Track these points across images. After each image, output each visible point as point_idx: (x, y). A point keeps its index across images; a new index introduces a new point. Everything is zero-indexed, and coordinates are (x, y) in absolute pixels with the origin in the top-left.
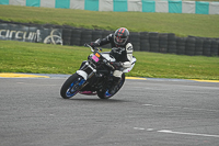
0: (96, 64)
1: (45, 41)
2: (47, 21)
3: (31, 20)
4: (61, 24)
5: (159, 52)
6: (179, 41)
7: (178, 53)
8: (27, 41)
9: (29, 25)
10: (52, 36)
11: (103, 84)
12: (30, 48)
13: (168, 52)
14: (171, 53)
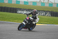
1: (46, 15)
2: (46, 10)
3: (42, 10)
4: (50, 11)
8: (41, 15)
9: (42, 11)
10: (48, 14)
12: (42, 17)
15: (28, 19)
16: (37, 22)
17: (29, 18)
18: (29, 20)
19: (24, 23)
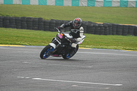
0: (61, 39)
5: (33, 29)
6: (45, 22)
7: (45, 30)
11: (65, 50)
13: (38, 29)
14: (40, 30)
15: (61, 37)
16: (79, 43)
17: (64, 36)
18: (64, 40)
19: (53, 45)
